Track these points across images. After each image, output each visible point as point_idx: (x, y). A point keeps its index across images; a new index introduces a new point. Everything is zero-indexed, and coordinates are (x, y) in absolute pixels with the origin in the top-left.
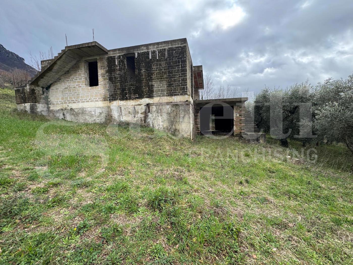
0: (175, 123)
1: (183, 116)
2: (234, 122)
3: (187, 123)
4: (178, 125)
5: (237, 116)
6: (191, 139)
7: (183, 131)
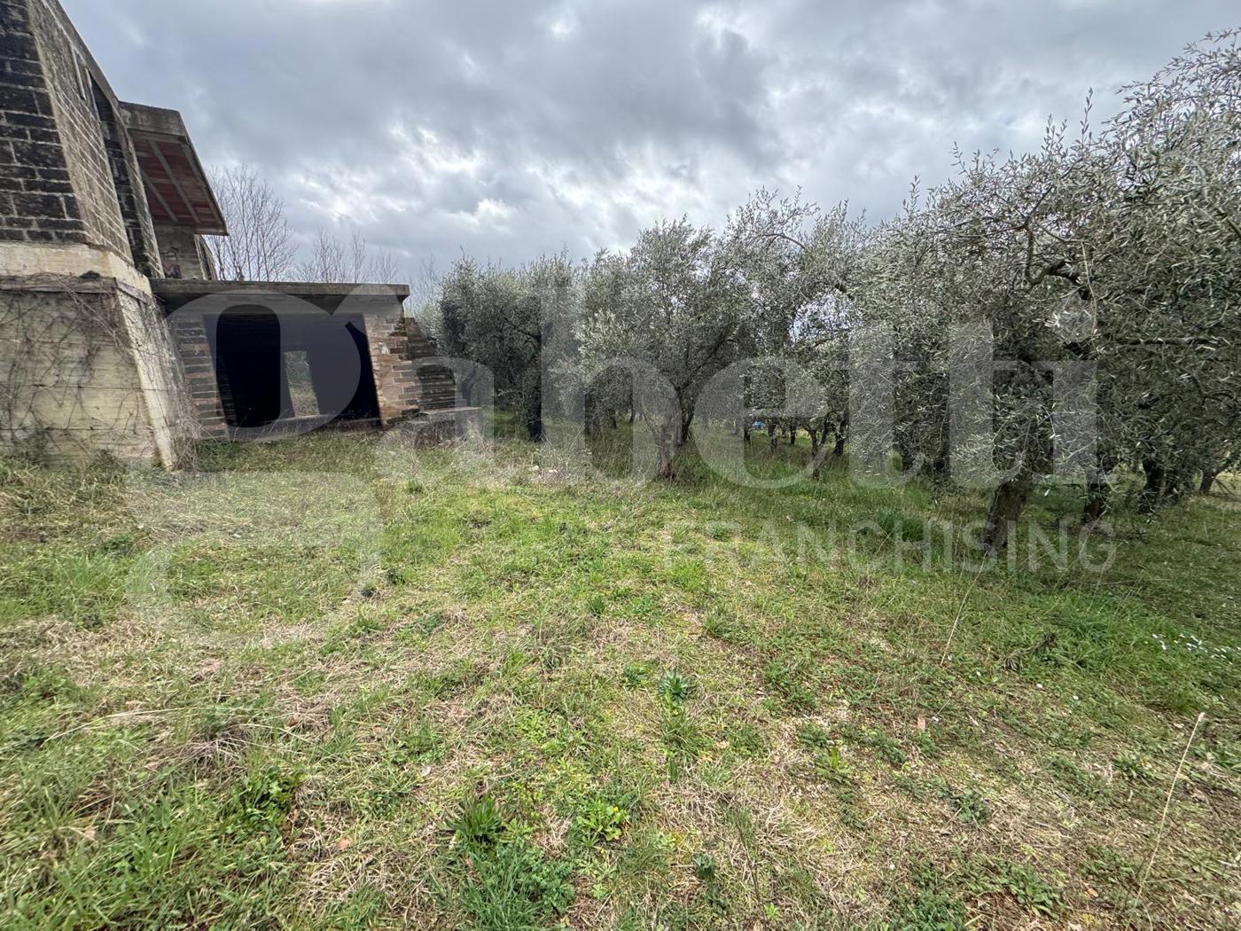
0: (26, 393)
1: (83, 353)
2: (375, 377)
3: (119, 392)
4: (54, 405)
5: (383, 352)
6: (160, 464)
7: (101, 430)
